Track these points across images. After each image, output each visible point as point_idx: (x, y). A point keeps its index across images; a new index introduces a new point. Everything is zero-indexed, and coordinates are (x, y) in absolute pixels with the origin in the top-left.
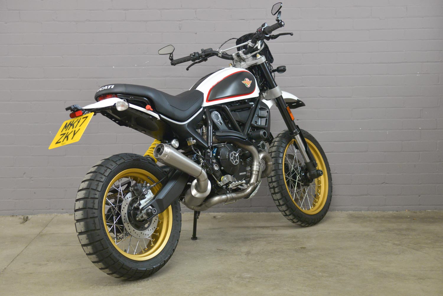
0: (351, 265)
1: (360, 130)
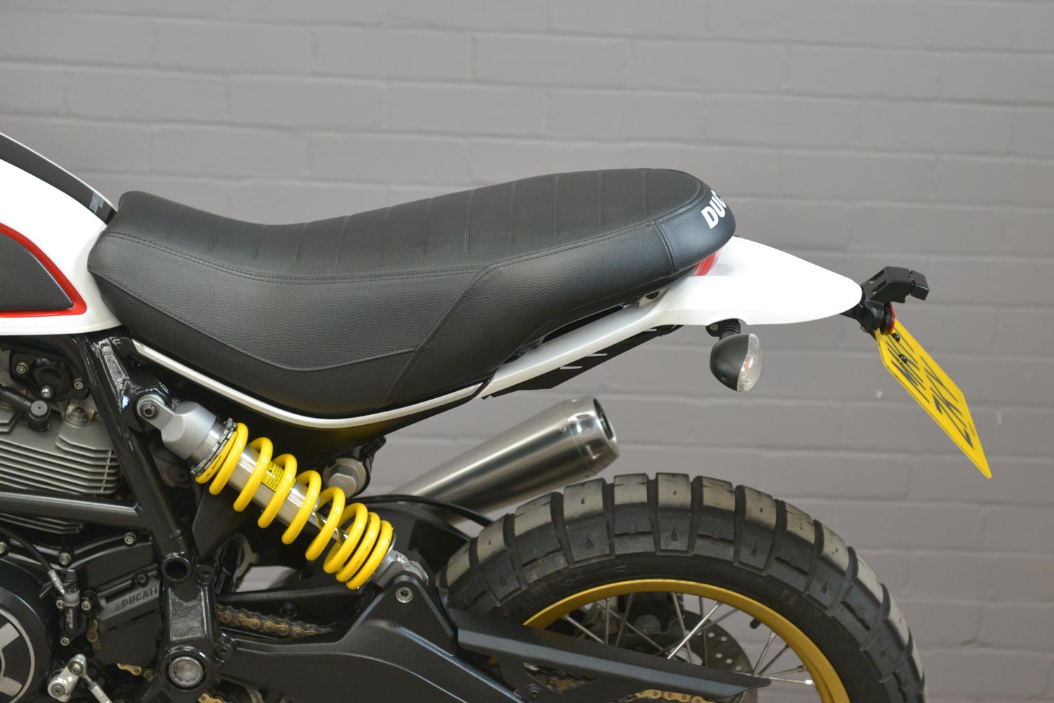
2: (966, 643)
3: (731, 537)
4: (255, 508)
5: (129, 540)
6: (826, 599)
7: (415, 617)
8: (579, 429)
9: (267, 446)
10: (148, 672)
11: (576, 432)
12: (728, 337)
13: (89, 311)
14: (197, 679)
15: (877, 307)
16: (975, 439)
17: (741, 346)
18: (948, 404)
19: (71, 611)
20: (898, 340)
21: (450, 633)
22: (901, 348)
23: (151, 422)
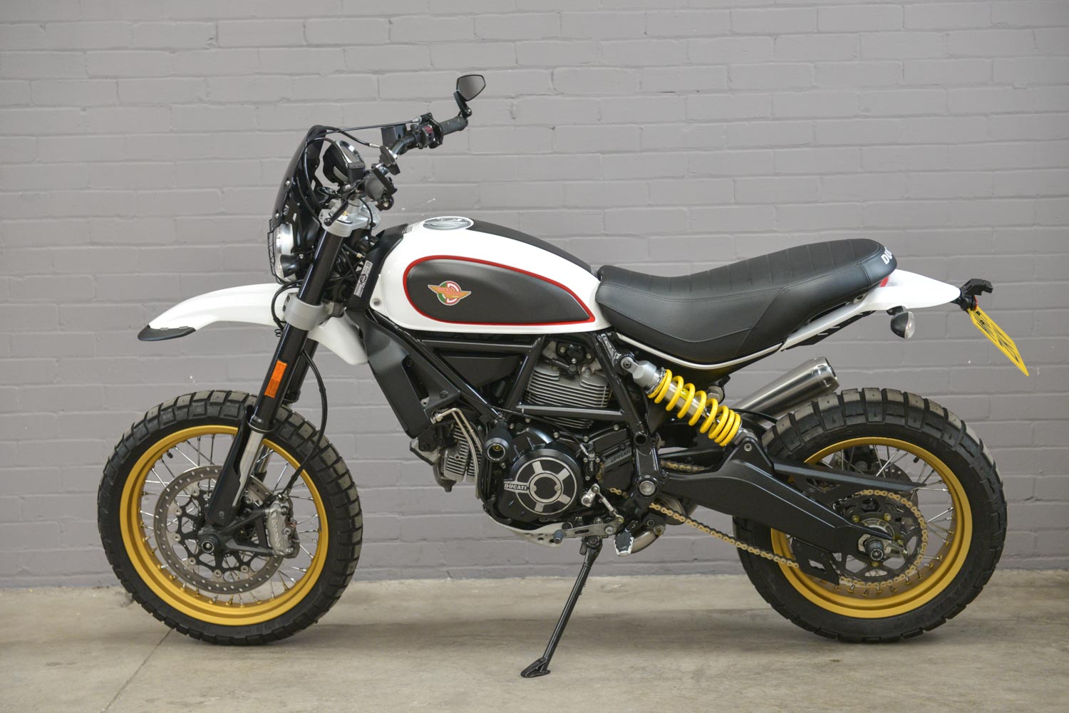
0: (960, 702)
1: (968, 365)
2: (1028, 499)
3: (903, 414)
4: (676, 409)
5: (616, 428)
6: (952, 442)
7: (754, 457)
8: (820, 372)
9: (681, 380)
10: (624, 493)
11: (818, 374)
12: (897, 315)
13: (597, 320)
14: (653, 491)
15: (968, 298)
16: (1020, 360)
17: (905, 318)
18: (1006, 344)
19: (592, 463)
20: (979, 314)
21: (770, 465)
22: (981, 317)
23: (628, 370)
